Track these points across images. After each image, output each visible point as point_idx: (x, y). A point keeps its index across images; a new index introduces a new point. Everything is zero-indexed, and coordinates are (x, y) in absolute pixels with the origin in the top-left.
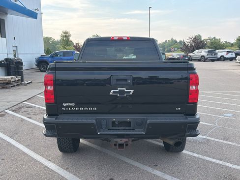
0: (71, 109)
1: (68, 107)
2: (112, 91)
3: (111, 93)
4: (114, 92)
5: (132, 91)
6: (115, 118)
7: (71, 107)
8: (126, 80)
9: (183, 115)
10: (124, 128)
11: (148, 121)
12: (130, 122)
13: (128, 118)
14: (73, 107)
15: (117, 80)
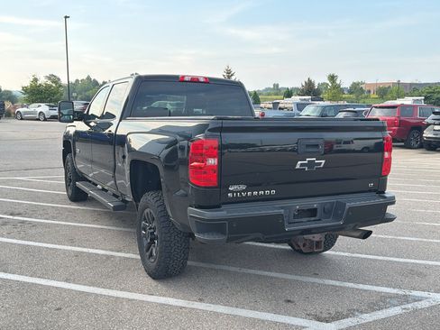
0: (241, 194)
1: (237, 192)
2: (299, 162)
3: (298, 167)
4: (302, 165)
5: (323, 161)
6: (298, 204)
7: (240, 192)
8: (317, 146)
9: (374, 194)
10: (308, 219)
11: (348, 204)
12: (316, 209)
13: (315, 203)
14: (244, 191)
15: (307, 146)
